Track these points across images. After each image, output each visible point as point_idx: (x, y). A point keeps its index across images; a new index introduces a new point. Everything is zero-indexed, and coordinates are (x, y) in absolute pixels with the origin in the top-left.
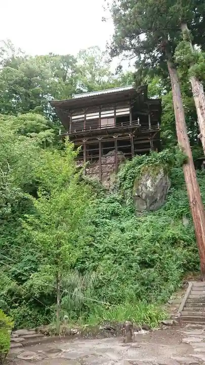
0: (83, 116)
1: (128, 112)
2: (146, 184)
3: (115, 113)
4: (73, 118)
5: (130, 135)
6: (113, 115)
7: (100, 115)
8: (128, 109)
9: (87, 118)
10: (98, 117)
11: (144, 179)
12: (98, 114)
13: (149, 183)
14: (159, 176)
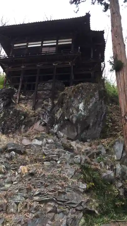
0: (25, 44)
1: (71, 43)
2: (78, 107)
3: (57, 42)
4: (15, 45)
5: (70, 63)
6: (55, 44)
7: (42, 44)
8: (71, 40)
9: (29, 46)
10: (40, 45)
11: (76, 102)
12: (40, 42)
13: (81, 106)
14: (94, 100)
